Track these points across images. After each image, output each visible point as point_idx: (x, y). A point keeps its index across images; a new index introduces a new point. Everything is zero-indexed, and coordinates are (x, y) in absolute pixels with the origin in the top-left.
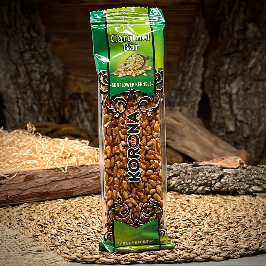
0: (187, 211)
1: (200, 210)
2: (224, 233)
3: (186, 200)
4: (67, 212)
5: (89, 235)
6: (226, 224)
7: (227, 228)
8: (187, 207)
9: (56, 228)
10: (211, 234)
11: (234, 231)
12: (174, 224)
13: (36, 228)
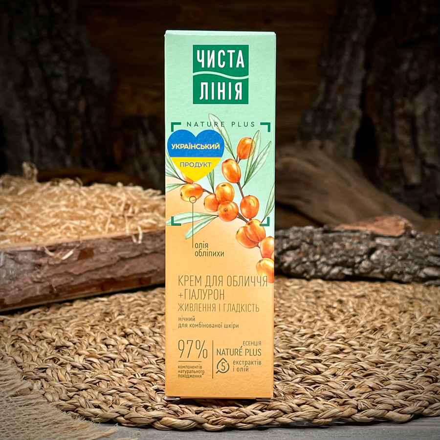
0: (338, 321)
1: (363, 318)
2: (410, 363)
3: (336, 300)
4: (109, 322)
5: (147, 368)
6: (414, 346)
7: (416, 355)
8: (339, 312)
9: (84, 354)
10: (385, 366)
11: (429, 361)
12: (313, 347)
13: (45, 355)
